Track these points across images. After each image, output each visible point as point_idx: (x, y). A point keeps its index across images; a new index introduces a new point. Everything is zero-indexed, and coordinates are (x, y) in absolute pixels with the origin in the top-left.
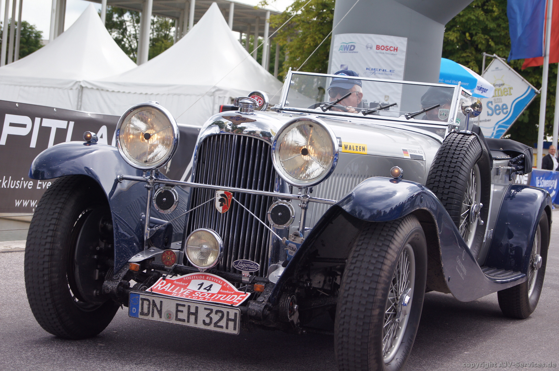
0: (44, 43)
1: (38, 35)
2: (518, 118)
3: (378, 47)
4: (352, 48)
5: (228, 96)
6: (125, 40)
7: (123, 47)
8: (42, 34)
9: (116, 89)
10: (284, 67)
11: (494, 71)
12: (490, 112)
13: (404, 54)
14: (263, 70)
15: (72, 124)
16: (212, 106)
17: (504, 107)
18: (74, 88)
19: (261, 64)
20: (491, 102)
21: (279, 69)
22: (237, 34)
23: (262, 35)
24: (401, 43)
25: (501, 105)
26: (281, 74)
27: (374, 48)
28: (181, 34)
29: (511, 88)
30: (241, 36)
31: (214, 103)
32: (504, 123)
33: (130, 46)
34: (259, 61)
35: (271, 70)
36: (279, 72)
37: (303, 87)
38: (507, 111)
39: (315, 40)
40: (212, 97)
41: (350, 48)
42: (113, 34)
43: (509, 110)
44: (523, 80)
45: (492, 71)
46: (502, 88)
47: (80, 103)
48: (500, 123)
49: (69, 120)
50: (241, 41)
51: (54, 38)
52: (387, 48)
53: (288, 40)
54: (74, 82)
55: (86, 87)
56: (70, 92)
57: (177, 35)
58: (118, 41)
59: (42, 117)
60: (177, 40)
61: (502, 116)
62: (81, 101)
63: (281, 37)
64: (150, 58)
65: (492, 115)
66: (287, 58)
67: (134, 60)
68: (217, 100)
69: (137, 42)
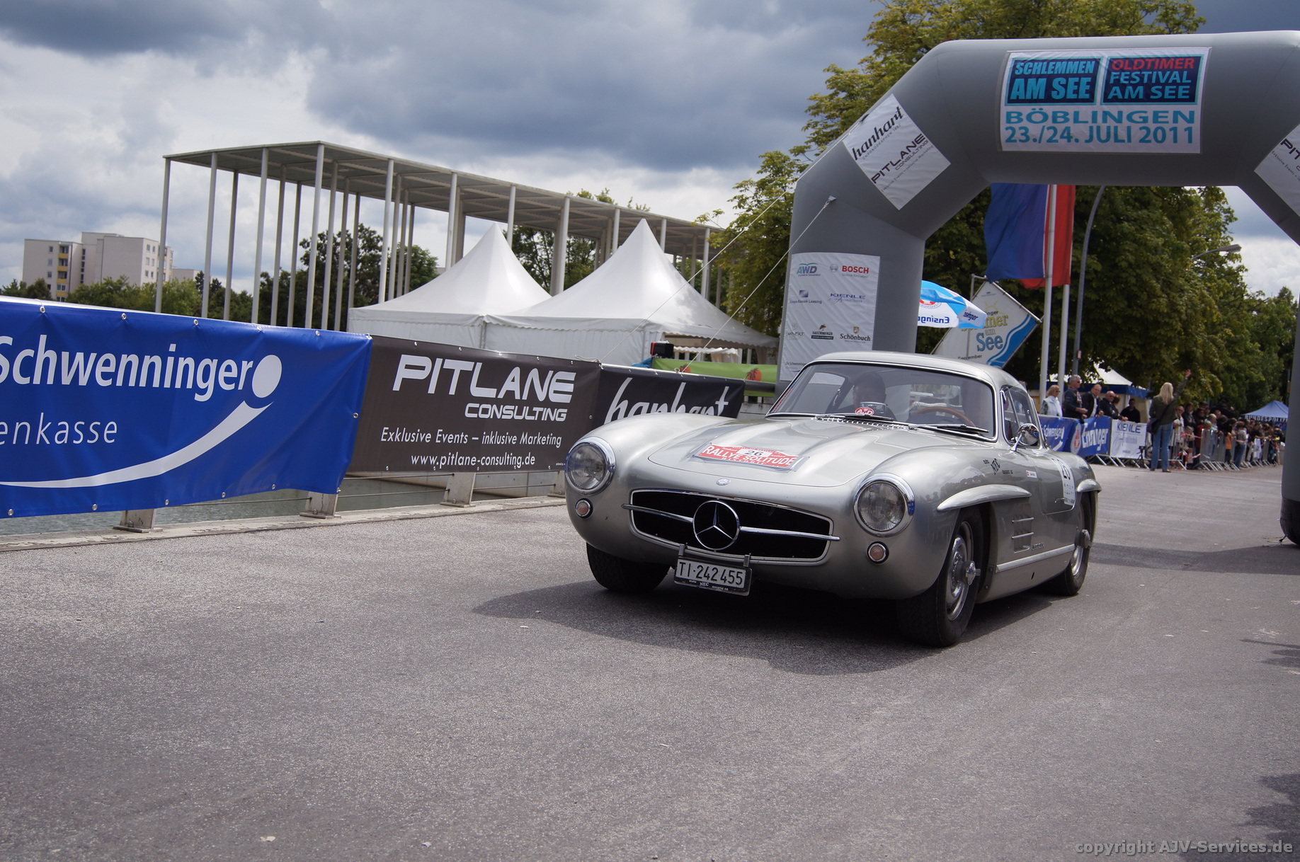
0: (439, 272)
1: (432, 262)
2: (1016, 354)
3: (844, 269)
4: (813, 270)
5: (661, 331)
6: (535, 266)
7: (533, 275)
8: (436, 261)
9: (526, 325)
10: (727, 296)
11: (984, 296)
12: (981, 346)
13: (877, 276)
14: (702, 299)
15: (479, 365)
16: (641, 343)
17: (998, 340)
18: (476, 324)
19: (700, 292)
20: (982, 334)
21: (721, 297)
22: (671, 257)
23: (701, 258)
24: (872, 263)
25: (993, 337)
26: (724, 304)
27: (840, 269)
28: (602, 258)
29: (1006, 317)
30: (675, 259)
31: (644, 341)
32: (997, 360)
33: (542, 273)
34: (698, 288)
35: (712, 299)
36: (722, 302)
37: (752, 318)
38: (1002, 345)
39: (765, 262)
40: (642, 333)
41: (811, 270)
42: (521, 259)
43: (1004, 343)
44: (1020, 307)
45: (983, 296)
46: (995, 316)
47: (483, 343)
48: (993, 360)
49: (475, 360)
50: (675, 264)
51: (451, 266)
52: (855, 270)
53: (733, 263)
54: (476, 317)
55: (491, 323)
56: (471, 329)
57: (598, 260)
58: (528, 268)
59: (444, 357)
60: (598, 266)
61: (996, 351)
62: (485, 340)
63: (724, 259)
64: (565, 288)
65: (983, 350)
66: (731, 283)
67: (547, 289)
68: (648, 336)
69: (550, 269)
